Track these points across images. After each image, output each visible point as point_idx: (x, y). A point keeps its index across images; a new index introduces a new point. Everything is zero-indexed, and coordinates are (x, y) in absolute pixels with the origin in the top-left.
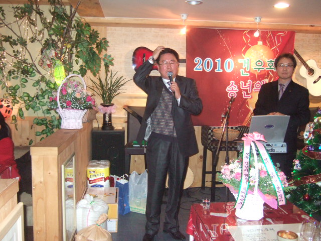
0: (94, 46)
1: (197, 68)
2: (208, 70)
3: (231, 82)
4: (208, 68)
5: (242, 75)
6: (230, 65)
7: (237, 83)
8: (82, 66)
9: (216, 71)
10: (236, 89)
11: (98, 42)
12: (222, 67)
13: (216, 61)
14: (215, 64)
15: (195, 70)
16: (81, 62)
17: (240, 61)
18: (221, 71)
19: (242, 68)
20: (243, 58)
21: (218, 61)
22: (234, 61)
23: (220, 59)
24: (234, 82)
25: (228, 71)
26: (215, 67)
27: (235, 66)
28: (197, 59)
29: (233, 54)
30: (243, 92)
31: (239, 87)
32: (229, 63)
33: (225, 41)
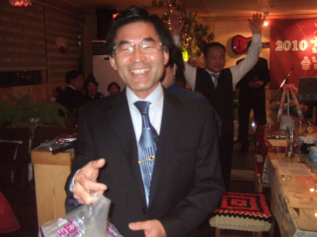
0: (206, 38)
1: (279, 48)
2: (286, 50)
3: (305, 58)
4: (287, 47)
5: (314, 52)
6: (304, 45)
7: (310, 58)
8: (198, 51)
9: (293, 50)
10: (309, 62)
11: (208, 35)
12: (298, 47)
13: (293, 42)
14: (292, 45)
15: (276, 50)
16: (197, 48)
17: (312, 41)
18: (297, 49)
19: (314, 47)
20: (315, 39)
21: (295, 42)
22: (307, 42)
23: (296, 41)
24: (307, 57)
25: (303, 49)
26: (292, 47)
27: (308, 45)
28: (279, 42)
29: (306, 36)
30: (315, 65)
31: (311, 61)
32: (303, 44)
33: (300, 28)
